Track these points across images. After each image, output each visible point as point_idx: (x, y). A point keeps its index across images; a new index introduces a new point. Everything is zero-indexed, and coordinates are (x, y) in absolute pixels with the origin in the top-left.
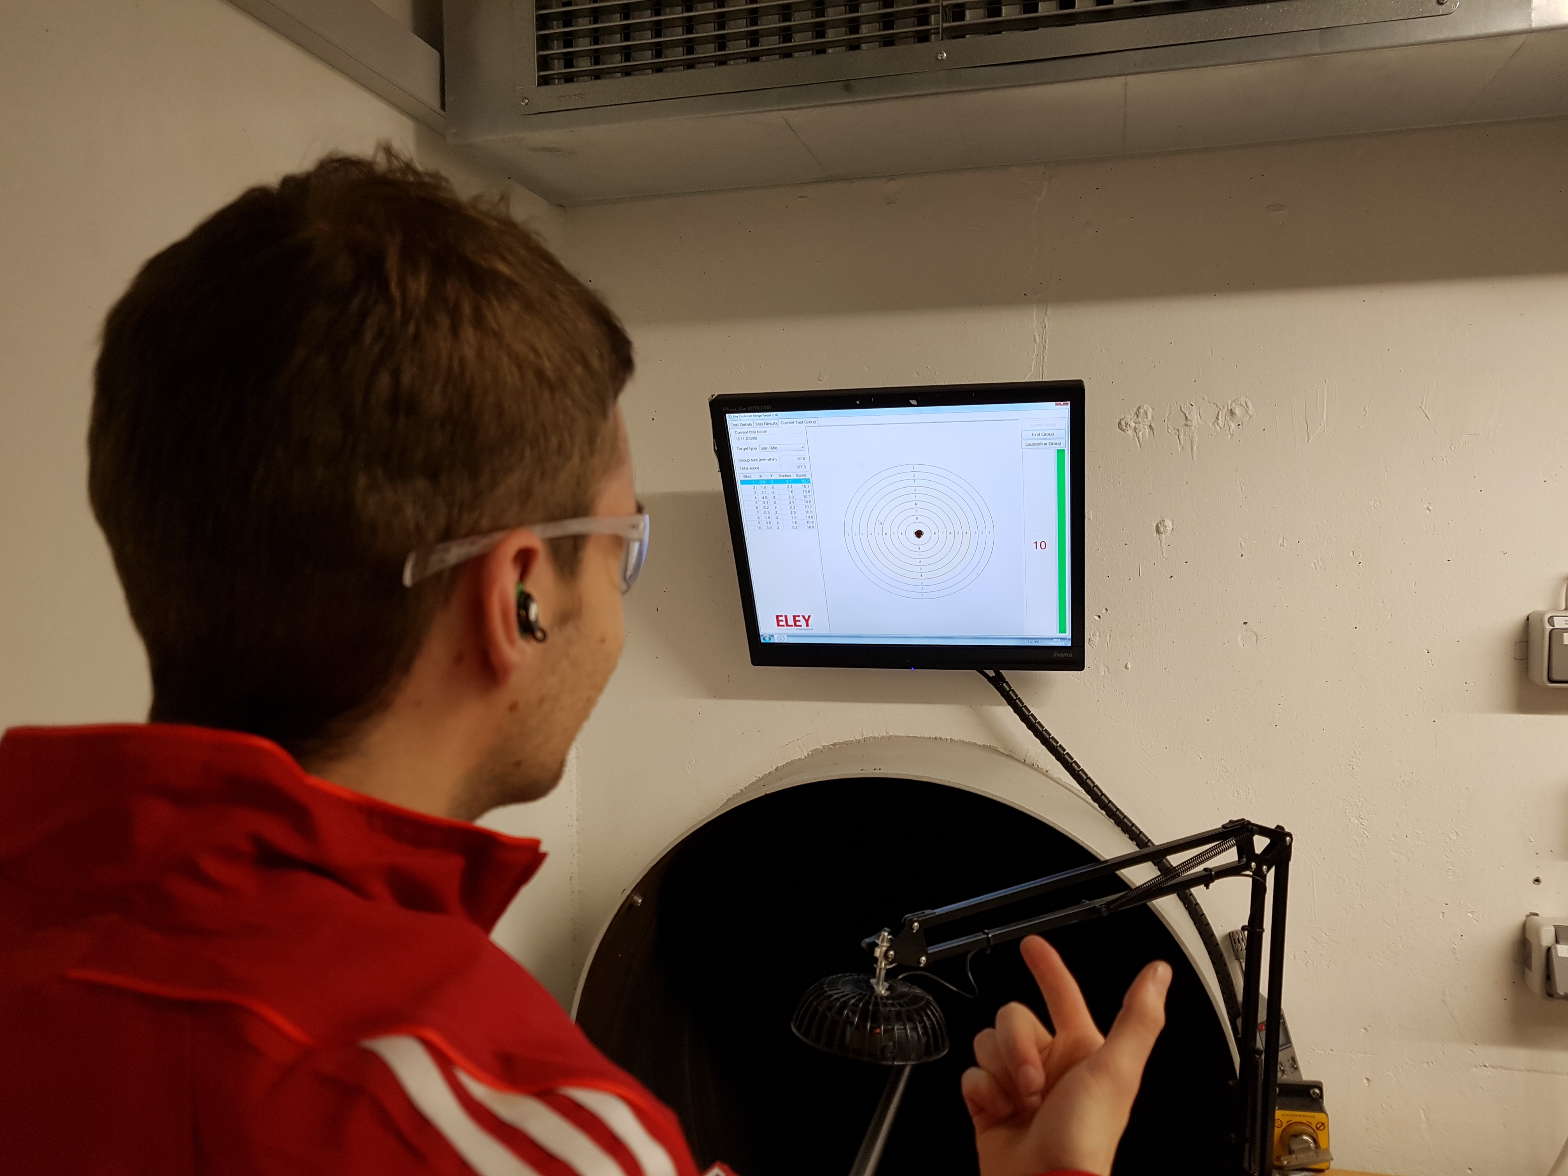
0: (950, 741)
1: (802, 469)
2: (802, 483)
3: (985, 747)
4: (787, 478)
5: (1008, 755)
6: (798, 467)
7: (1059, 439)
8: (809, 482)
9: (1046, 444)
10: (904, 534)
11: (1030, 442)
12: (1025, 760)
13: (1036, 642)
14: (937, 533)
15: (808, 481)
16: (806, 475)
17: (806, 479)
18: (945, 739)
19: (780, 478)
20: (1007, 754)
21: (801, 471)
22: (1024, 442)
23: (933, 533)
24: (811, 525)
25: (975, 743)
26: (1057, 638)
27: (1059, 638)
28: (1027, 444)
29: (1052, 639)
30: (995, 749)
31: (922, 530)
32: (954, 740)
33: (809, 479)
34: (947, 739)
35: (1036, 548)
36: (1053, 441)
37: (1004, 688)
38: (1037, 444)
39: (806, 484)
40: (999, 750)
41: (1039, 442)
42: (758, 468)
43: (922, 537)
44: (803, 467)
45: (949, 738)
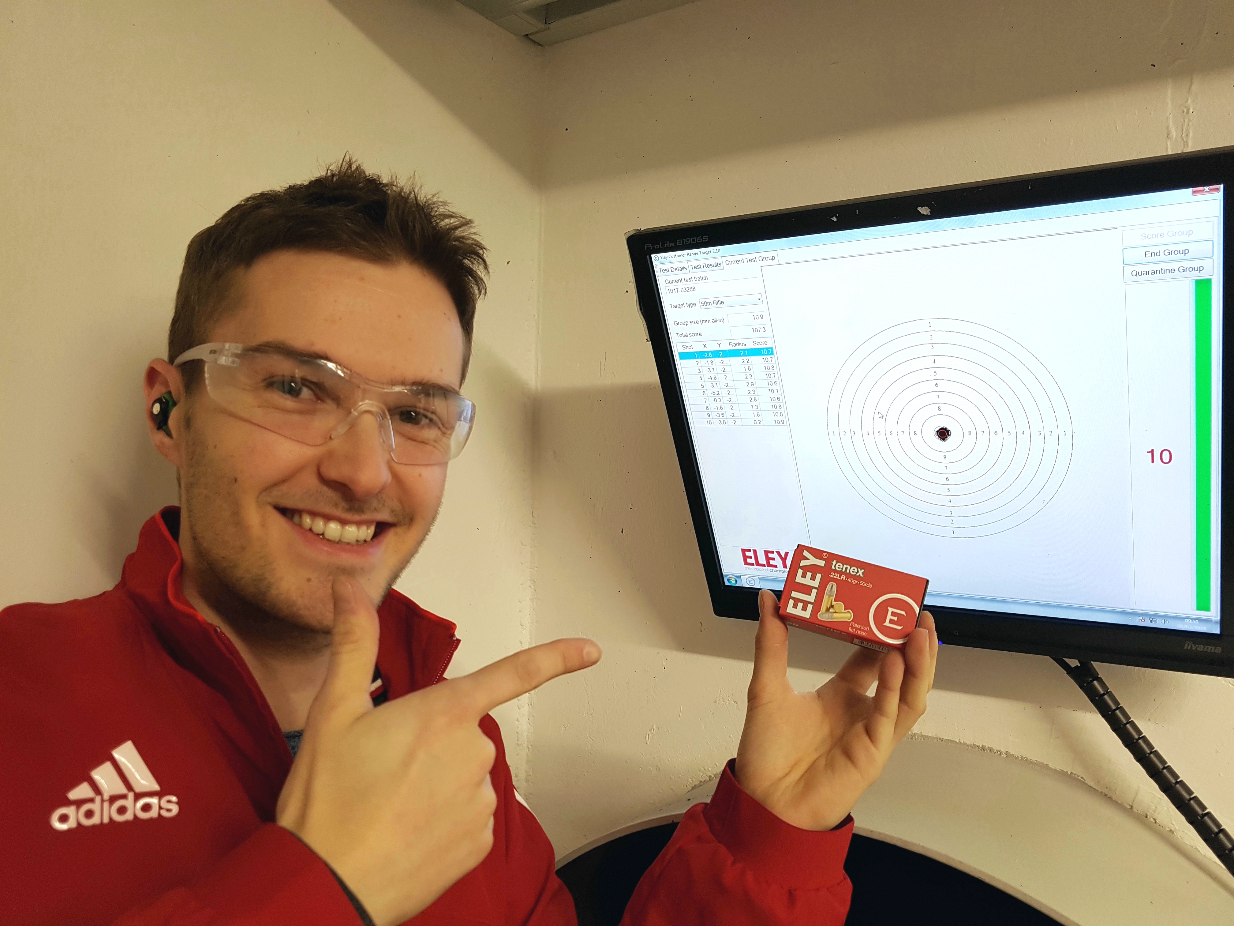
0: (1005, 756)
1: (761, 334)
2: (762, 355)
3: (1063, 774)
4: (740, 348)
5: (1102, 793)
6: (755, 330)
7: (1199, 259)
8: (772, 354)
9: (1172, 271)
10: (919, 433)
11: (1140, 269)
12: (1132, 806)
13: (1151, 621)
14: (974, 433)
15: (770, 351)
16: (766, 343)
17: (767, 349)
18: (998, 751)
19: (732, 348)
20: (1100, 791)
21: (760, 336)
22: (1128, 270)
23: (966, 433)
24: (780, 418)
25: (1047, 765)
26: (1192, 619)
27: (1196, 619)
28: (1134, 273)
29: (1184, 618)
30: (1080, 780)
31: (949, 428)
32: (1012, 755)
33: (772, 348)
34: (1001, 753)
35: (1153, 462)
36: (1187, 264)
37: (1094, 687)
38: (1155, 272)
39: (769, 357)
40: (1086, 782)
41: (1158, 267)
42: (700, 334)
43: (949, 440)
44: (762, 330)
45: (1003, 751)
